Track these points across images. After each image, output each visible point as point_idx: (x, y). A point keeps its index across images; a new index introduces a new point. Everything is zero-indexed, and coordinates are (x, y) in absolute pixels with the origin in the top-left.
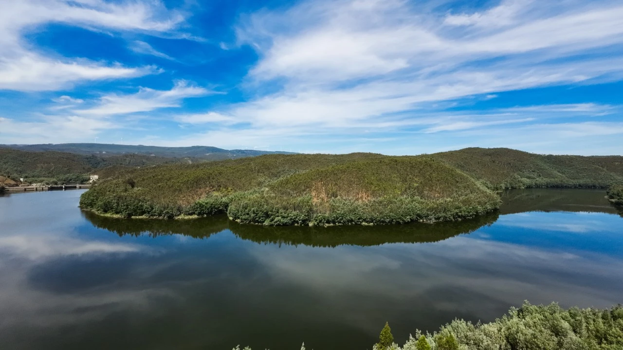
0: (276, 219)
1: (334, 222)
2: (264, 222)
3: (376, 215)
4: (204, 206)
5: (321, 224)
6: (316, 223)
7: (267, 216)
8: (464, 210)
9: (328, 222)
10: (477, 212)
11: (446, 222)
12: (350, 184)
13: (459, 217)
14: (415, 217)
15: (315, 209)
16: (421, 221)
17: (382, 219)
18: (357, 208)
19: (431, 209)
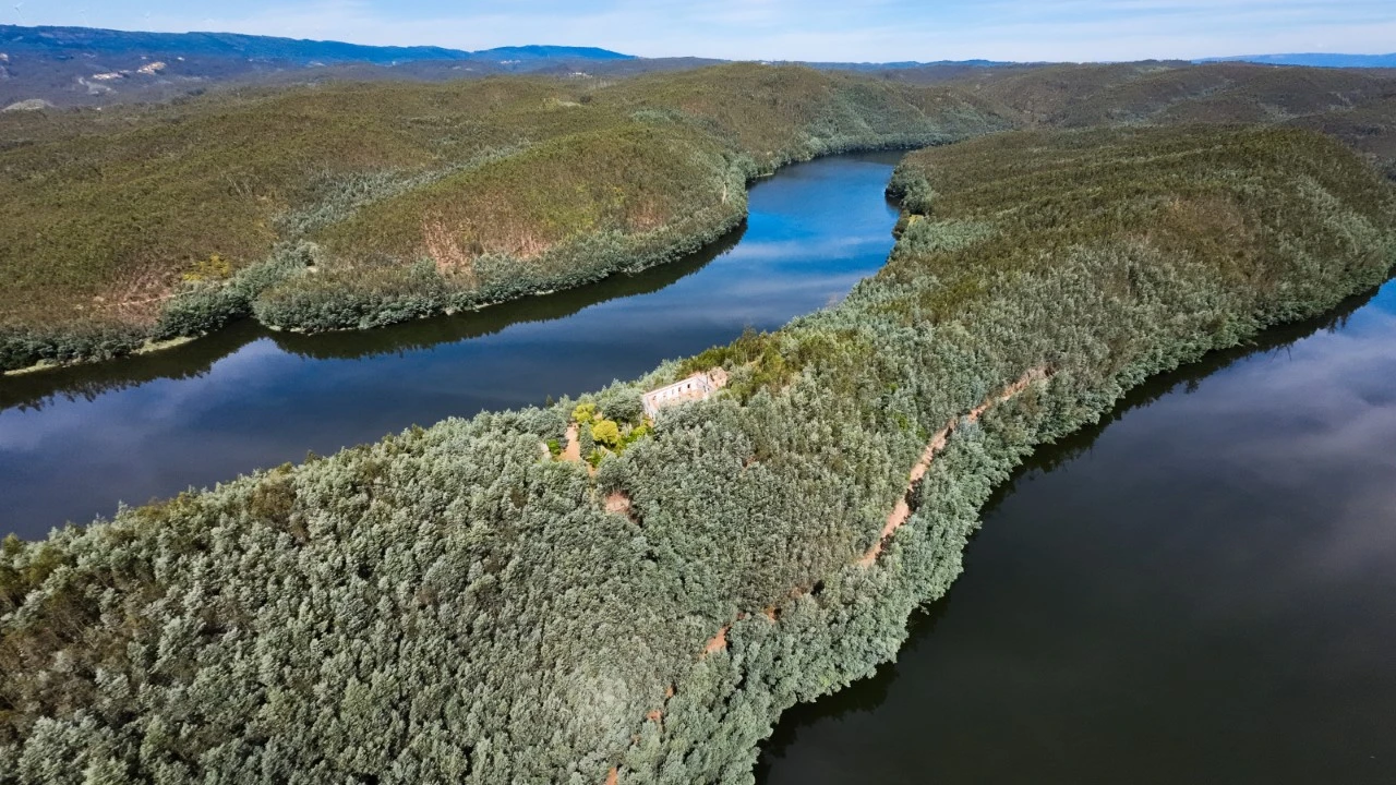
0: (382, 315)
1: (488, 300)
2: (358, 324)
3: (557, 277)
4: (192, 315)
5: (466, 309)
6: (459, 309)
7: (359, 311)
8: (686, 242)
9: (479, 302)
10: (703, 242)
11: (661, 267)
12: (501, 217)
13: (678, 255)
14: (615, 269)
15: (447, 283)
16: (625, 270)
17: (566, 282)
18: (523, 270)
19: (639, 250)
